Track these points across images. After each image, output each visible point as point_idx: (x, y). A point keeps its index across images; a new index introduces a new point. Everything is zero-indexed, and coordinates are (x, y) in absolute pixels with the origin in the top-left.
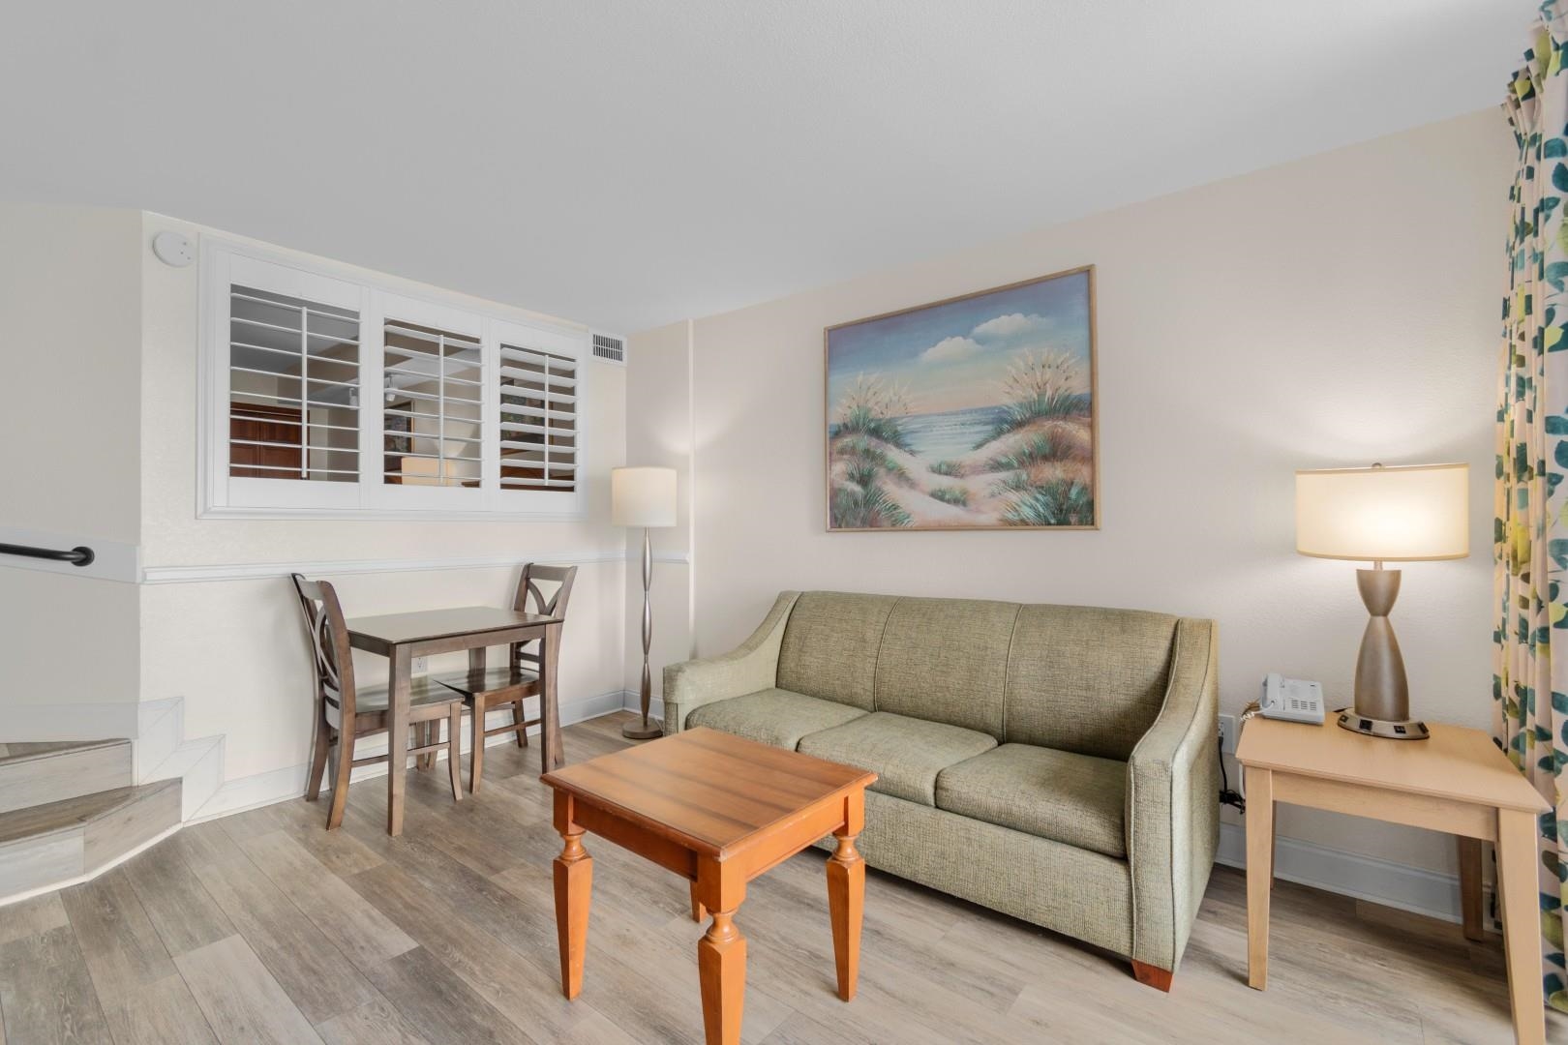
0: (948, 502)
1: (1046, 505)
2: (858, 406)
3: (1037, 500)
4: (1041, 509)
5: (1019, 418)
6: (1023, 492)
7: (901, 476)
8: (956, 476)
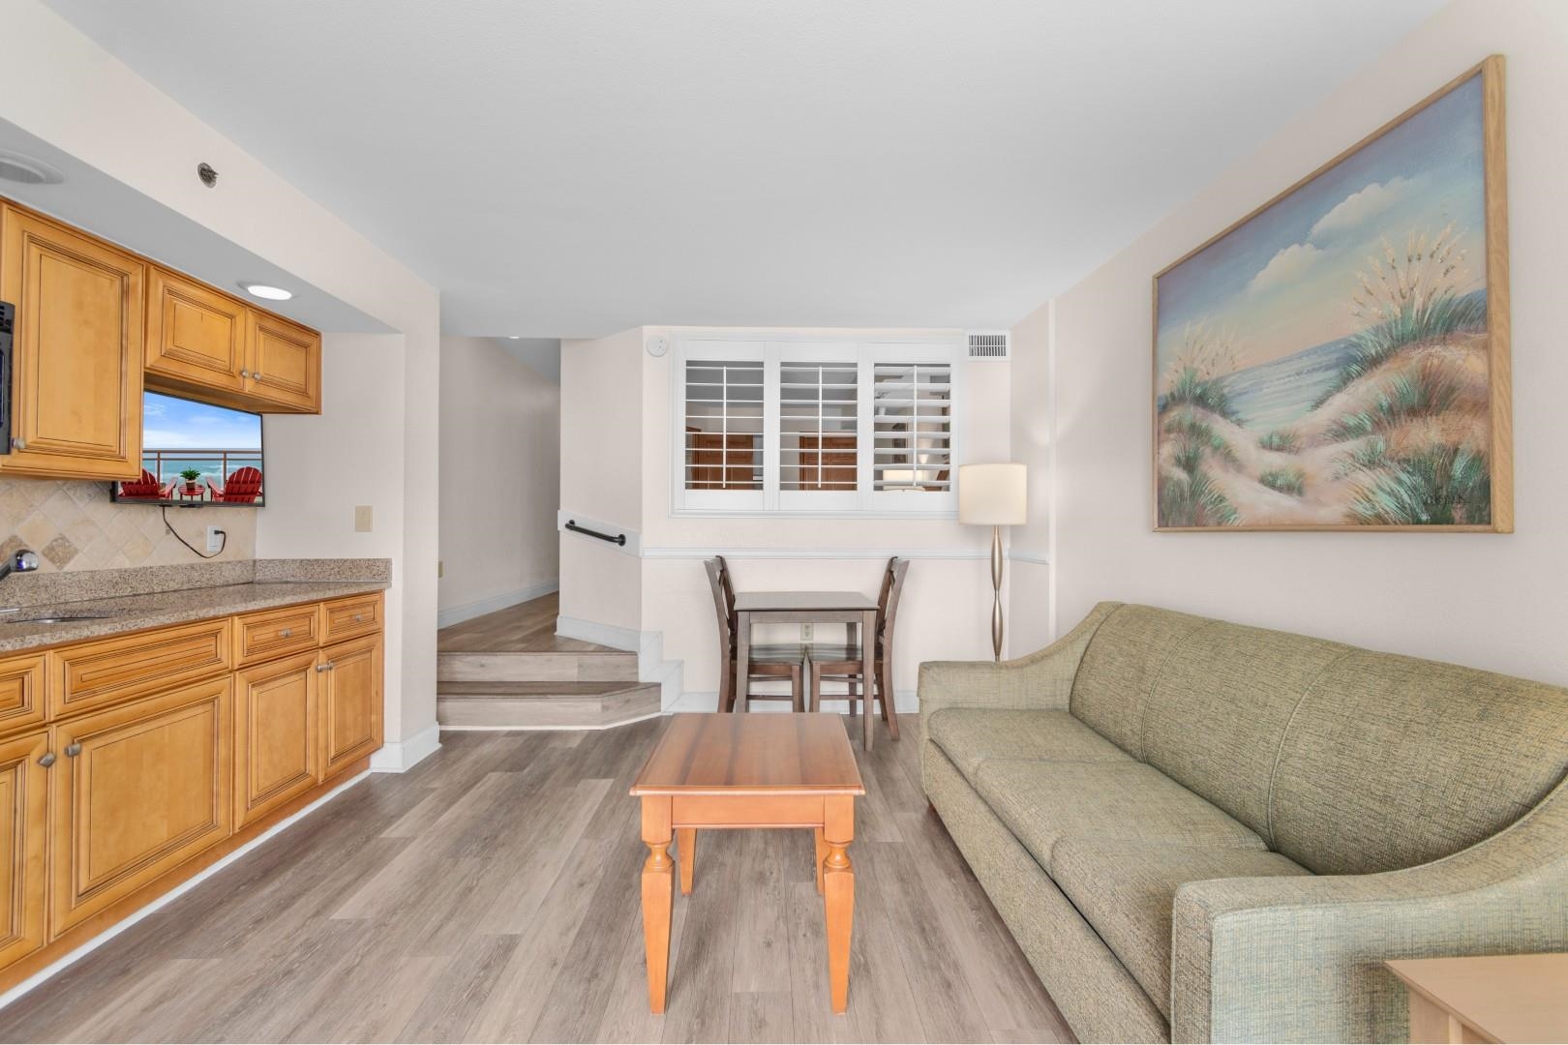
0: (1280, 489)
1: (1414, 489)
2: (1185, 369)
3: (1399, 482)
4: (1406, 497)
5: (1373, 352)
6: (1379, 471)
7: (1228, 456)
8: (1290, 452)
